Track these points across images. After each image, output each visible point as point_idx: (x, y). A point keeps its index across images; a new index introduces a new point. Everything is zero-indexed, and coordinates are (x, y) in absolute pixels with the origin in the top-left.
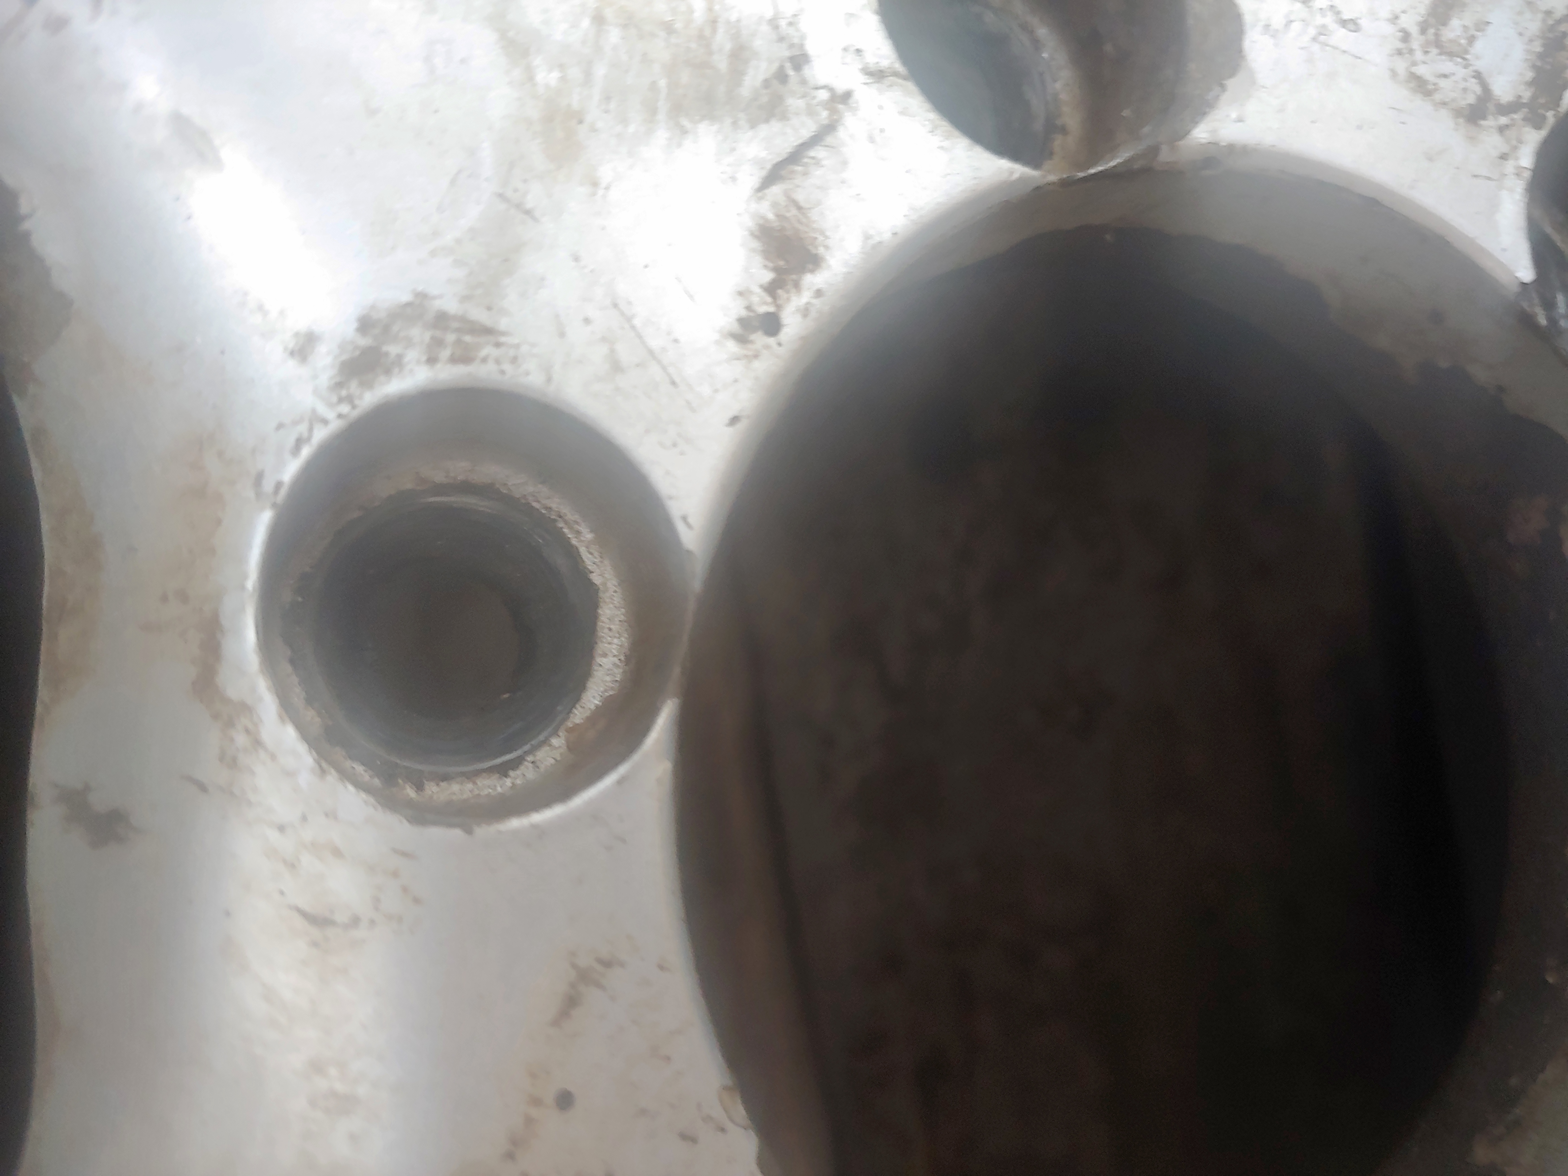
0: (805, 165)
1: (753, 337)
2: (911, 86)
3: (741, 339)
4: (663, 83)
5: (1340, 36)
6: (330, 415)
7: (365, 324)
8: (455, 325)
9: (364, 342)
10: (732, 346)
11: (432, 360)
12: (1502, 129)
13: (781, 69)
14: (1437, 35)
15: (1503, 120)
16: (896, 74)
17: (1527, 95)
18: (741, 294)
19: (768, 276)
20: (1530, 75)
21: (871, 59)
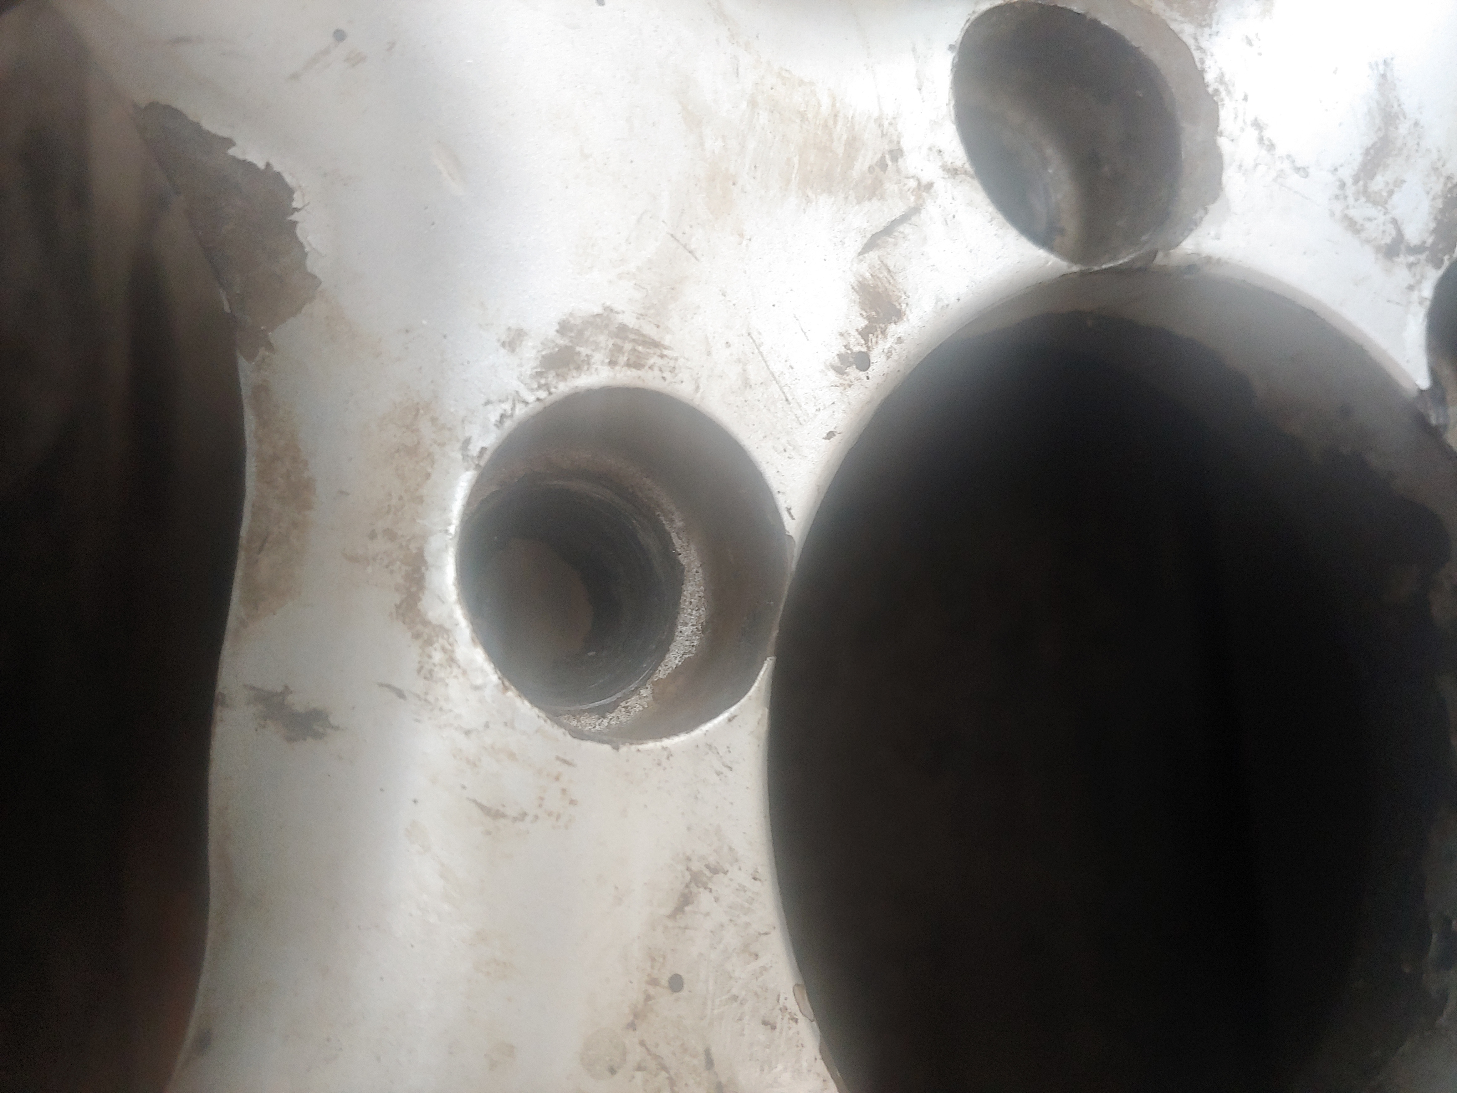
0: (895, 238)
1: (848, 370)
2: (976, 183)
3: (840, 371)
4: (796, 160)
5: (1294, 179)
6: (531, 398)
7: (564, 328)
8: (632, 336)
9: (562, 342)
10: (832, 375)
11: (612, 363)
12: (1410, 266)
13: (883, 158)
14: (1365, 187)
15: (1411, 259)
16: (966, 173)
17: (1430, 241)
18: (841, 335)
19: (863, 323)
20: (1433, 225)
21: (948, 159)
